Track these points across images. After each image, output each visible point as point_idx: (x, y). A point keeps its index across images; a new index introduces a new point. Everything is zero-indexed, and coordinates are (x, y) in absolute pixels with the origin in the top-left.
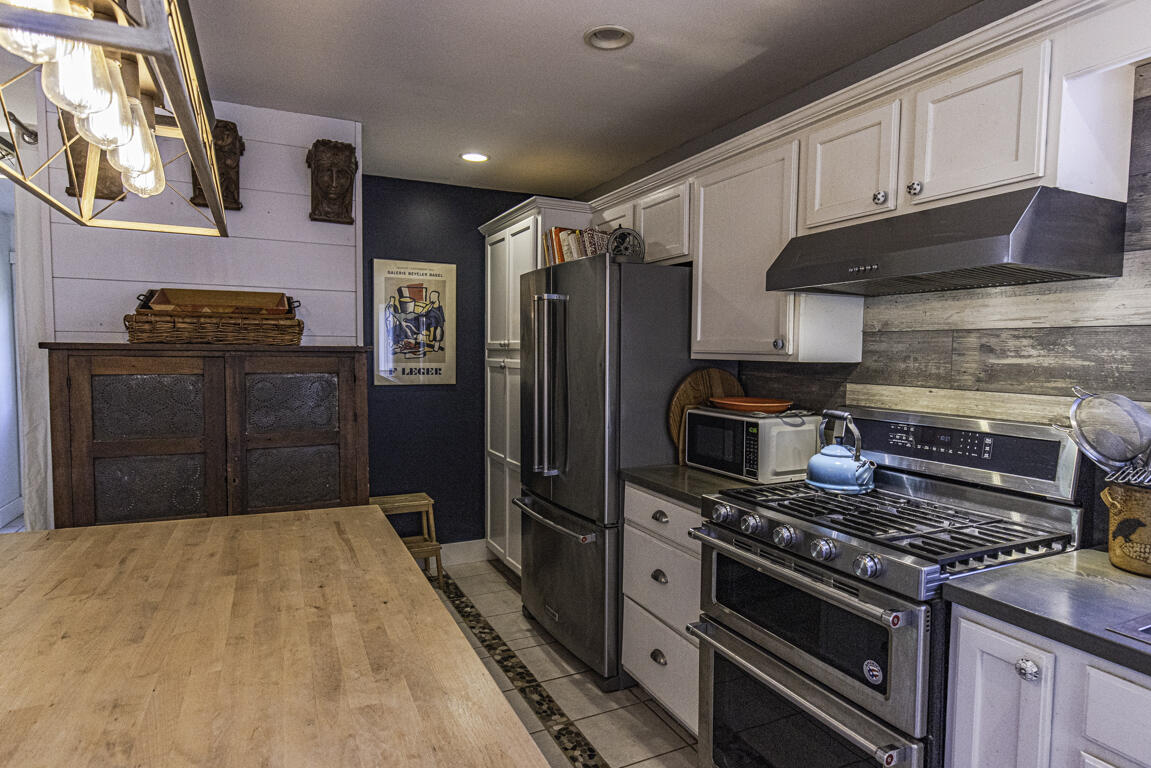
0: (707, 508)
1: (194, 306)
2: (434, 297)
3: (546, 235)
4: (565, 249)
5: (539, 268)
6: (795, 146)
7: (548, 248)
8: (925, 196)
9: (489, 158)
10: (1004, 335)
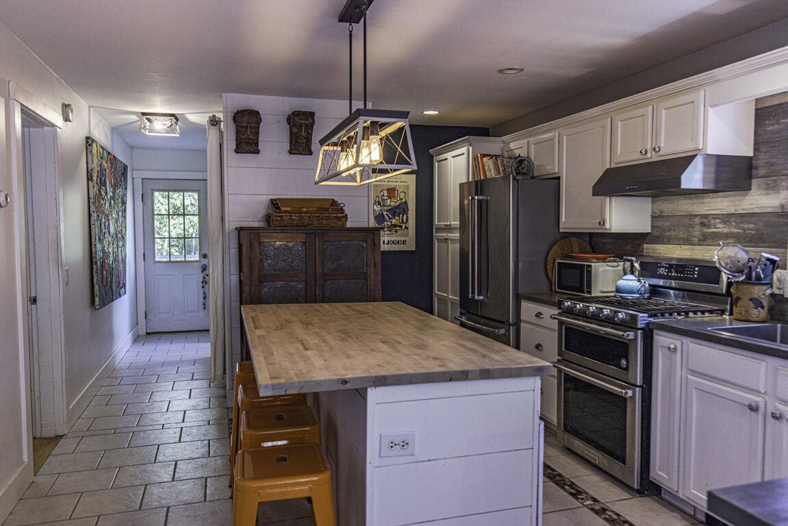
0: (559, 305)
1: (299, 208)
2: (402, 195)
3: (475, 159)
4: (486, 168)
5: (470, 180)
6: (609, 120)
7: (476, 167)
8: (662, 152)
9: (440, 112)
10: (710, 217)
